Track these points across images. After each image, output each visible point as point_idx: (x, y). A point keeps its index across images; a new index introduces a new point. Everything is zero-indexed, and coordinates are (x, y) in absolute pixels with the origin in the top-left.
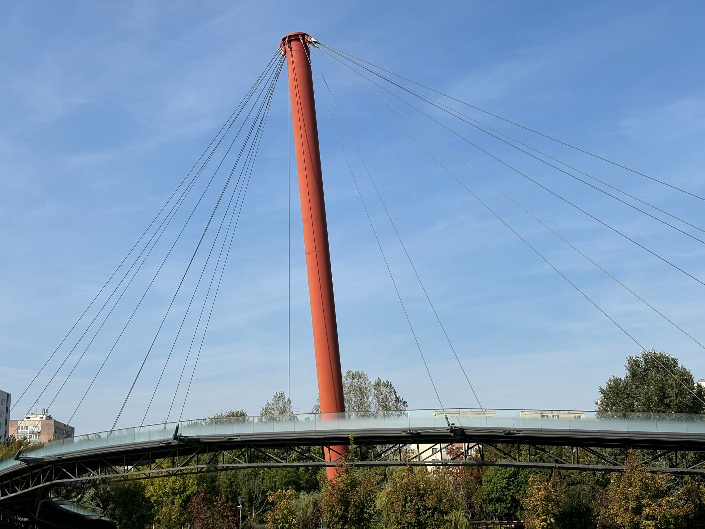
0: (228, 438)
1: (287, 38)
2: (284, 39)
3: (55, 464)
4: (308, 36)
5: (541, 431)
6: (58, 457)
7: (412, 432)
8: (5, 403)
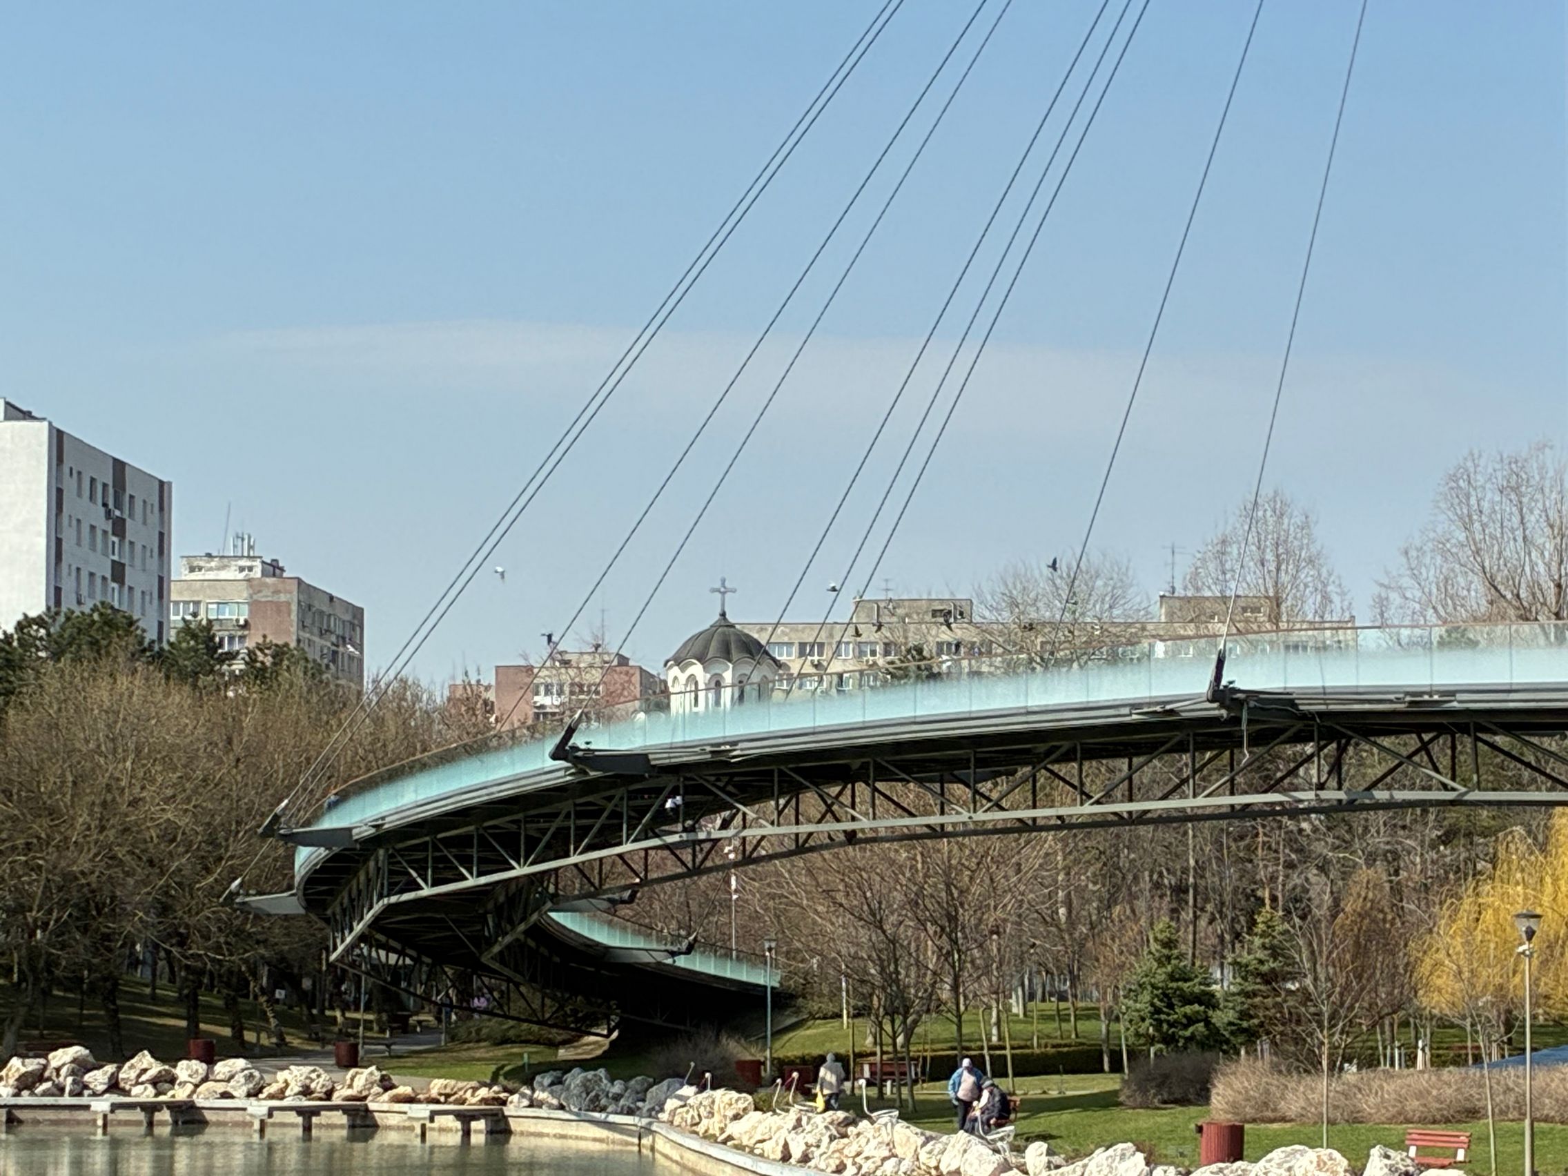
3: (688, 775)
6: (712, 752)
8: (154, 518)
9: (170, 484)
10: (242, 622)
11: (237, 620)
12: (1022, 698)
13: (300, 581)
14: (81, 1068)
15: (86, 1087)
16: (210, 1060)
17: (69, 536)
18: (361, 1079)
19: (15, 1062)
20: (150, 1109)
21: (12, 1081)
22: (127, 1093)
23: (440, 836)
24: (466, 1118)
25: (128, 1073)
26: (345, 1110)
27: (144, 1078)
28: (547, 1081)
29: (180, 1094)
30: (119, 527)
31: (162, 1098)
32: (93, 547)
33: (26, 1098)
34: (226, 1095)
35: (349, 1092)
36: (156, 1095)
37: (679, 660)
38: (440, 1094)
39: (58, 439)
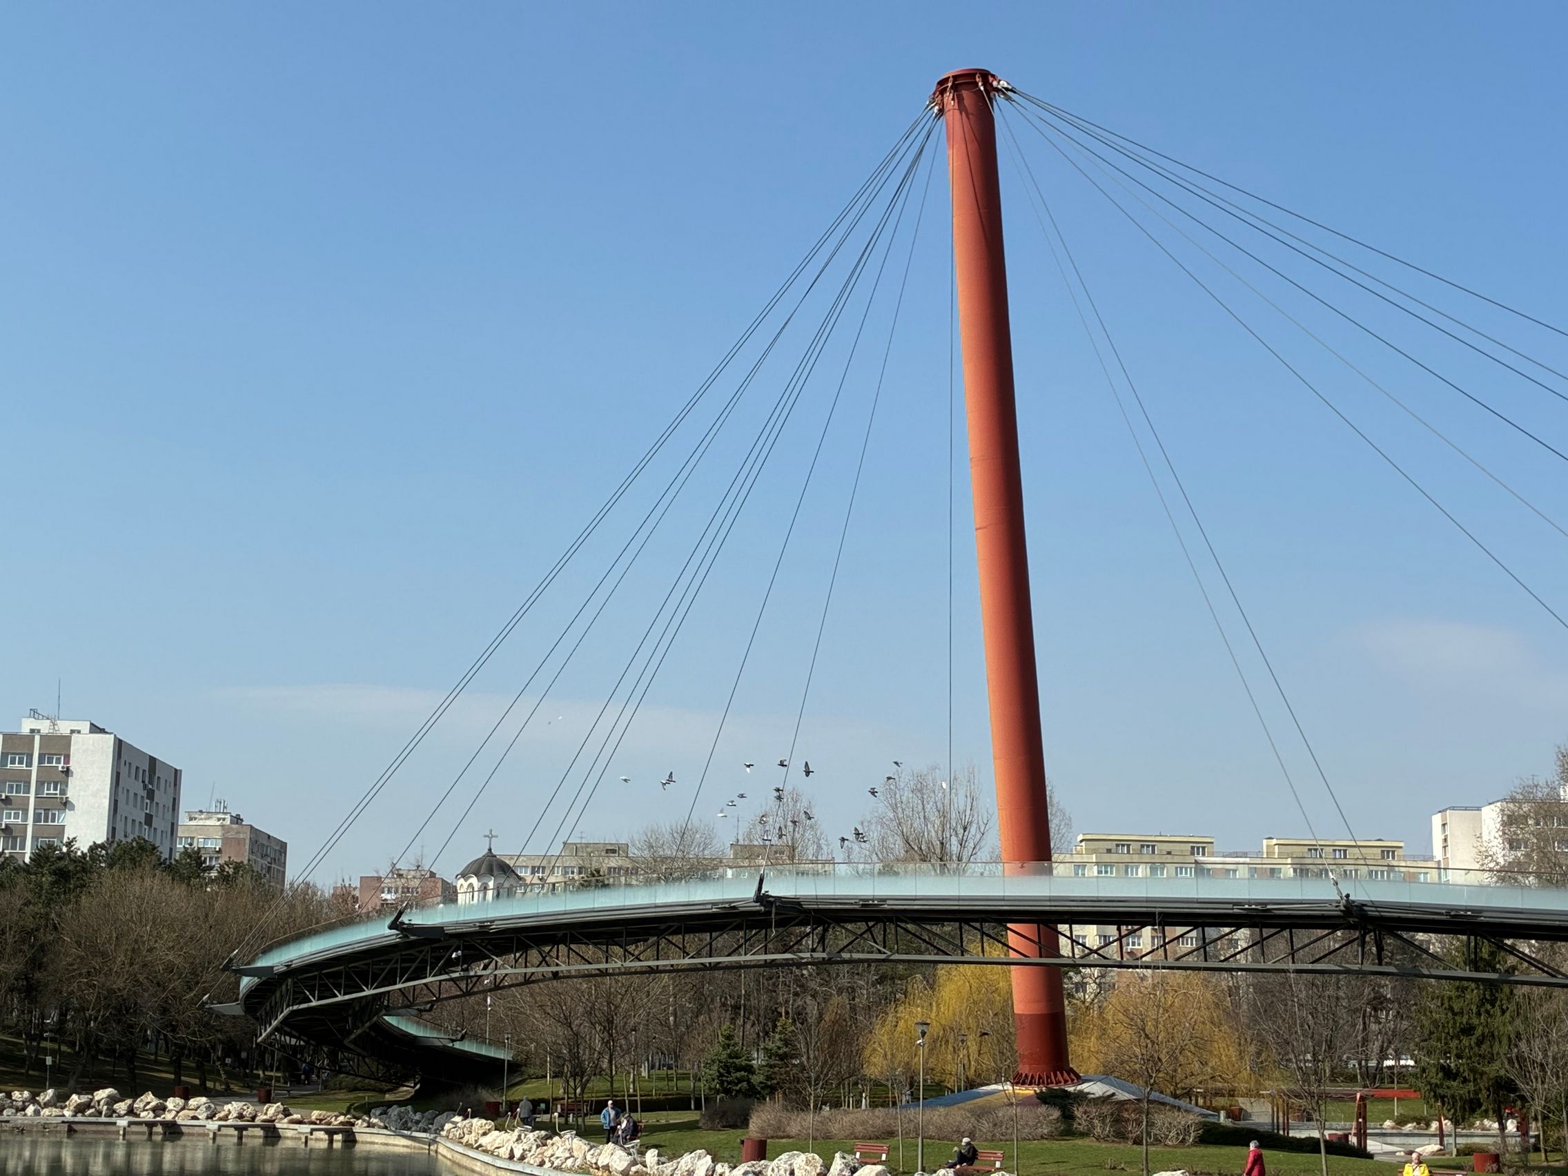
0: (861, 903)
1: (951, 79)
2: (943, 82)
3: (467, 939)
4: (993, 76)
5: (1521, 913)
6: (480, 926)
7: (1253, 907)
8: (171, 790)
9: (181, 771)
10: (217, 849)
11: (215, 848)
12: (653, 898)
13: (251, 827)
14: (112, 1100)
15: (114, 1111)
16: (186, 1098)
17: (122, 798)
18: (272, 1109)
19: (74, 1097)
20: (151, 1125)
21: (72, 1108)
22: (138, 1116)
23: (324, 972)
24: (331, 1133)
25: (139, 1104)
26: (262, 1127)
27: (148, 1107)
28: (378, 1112)
29: (168, 1117)
30: (151, 794)
31: (158, 1119)
32: (135, 806)
33: (80, 1118)
34: (195, 1118)
35: (265, 1117)
36: (155, 1117)
37: (464, 875)
38: (317, 1119)
39: (119, 745)
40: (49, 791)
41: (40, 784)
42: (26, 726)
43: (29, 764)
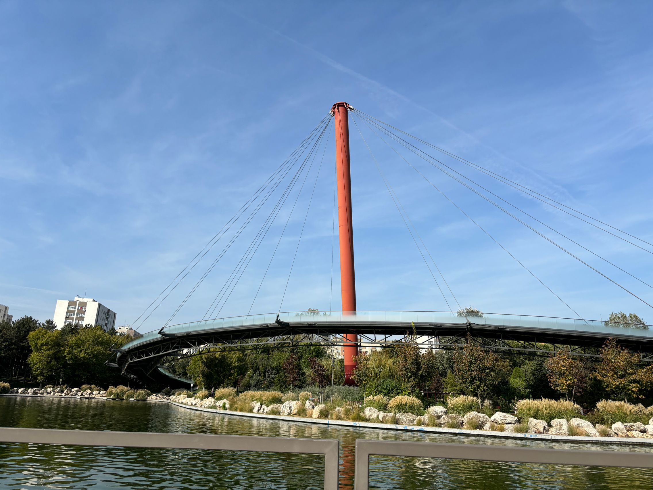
0: (309, 324)
1: (337, 104)
2: (335, 105)
3: (182, 338)
4: (349, 104)
6: (186, 334)
7: (436, 325)
8: (113, 318)
9: (116, 313)
13: (135, 330)
15: (77, 394)
16: (100, 391)
17: (99, 318)
20: (87, 398)
21: (65, 393)
22: (84, 396)
25: (85, 393)
27: (88, 393)
29: (93, 396)
30: (107, 318)
32: (103, 321)
33: (66, 396)
36: (89, 396)
39: (100, 305)
40: (80, 316)
41: (77, 314)
42: (76, 299)
43: (75, 308)
